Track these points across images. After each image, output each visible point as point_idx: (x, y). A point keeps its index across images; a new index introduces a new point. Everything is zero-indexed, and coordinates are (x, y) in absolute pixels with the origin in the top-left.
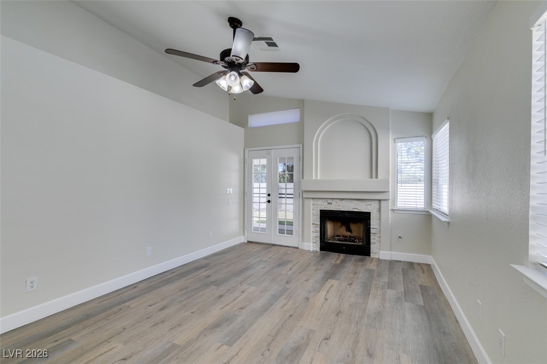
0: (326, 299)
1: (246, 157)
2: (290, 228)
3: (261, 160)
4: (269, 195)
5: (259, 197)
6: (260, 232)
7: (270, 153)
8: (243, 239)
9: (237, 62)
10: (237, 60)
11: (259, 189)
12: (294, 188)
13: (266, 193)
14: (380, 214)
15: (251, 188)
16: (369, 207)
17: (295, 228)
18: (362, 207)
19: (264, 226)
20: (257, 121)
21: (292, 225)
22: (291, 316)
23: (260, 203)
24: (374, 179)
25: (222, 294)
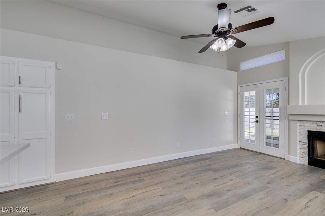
0: (307, 206)
1: (239, 91)
2: (276, 142)
3: (250, 92)
4: (257, 117)
5: (249, 118)
6: (250, 143)
7: (258, 87)
8: (237, 146)
9: (223, 31)
10: (222, 30)
11: (250, 113)
12: (280, 112)
13: (254, 115)
15: (243, 112)
17: (281, 143)
19: (253, 138)
20: (246, 66)
21: (279, 140)
22: (267, 208)
23: (249, 122)
25: (216, 177)
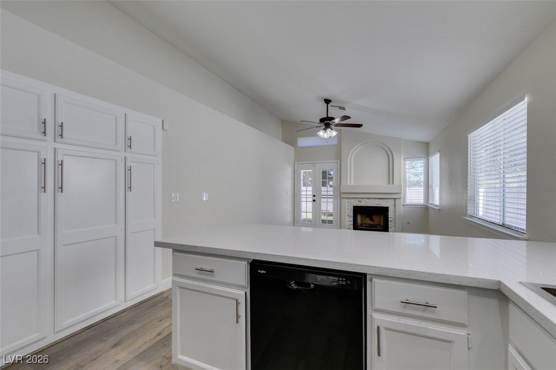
1: (296, 169)
2: (330, 219)
3: (307, 170)
4: (314, 196)
5: (306, 198)
6: (307, 222)
7: (315, 166)
11: (307, 192)
12: (334, 191)
13: (311, 194)
14: (395, 208)
15: (300, 191)
16: (387, 203)
17: (334, 219)
18: (383, 204)
19: (311, 217)
20: (303, 142)
21: (332, 216)
23: (306, 201)
24: (391, 185)
